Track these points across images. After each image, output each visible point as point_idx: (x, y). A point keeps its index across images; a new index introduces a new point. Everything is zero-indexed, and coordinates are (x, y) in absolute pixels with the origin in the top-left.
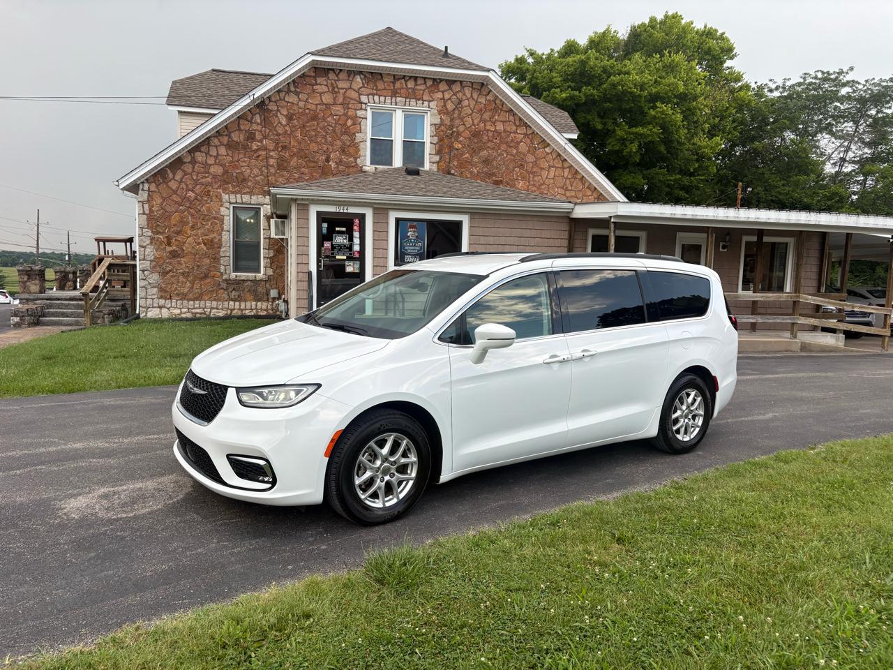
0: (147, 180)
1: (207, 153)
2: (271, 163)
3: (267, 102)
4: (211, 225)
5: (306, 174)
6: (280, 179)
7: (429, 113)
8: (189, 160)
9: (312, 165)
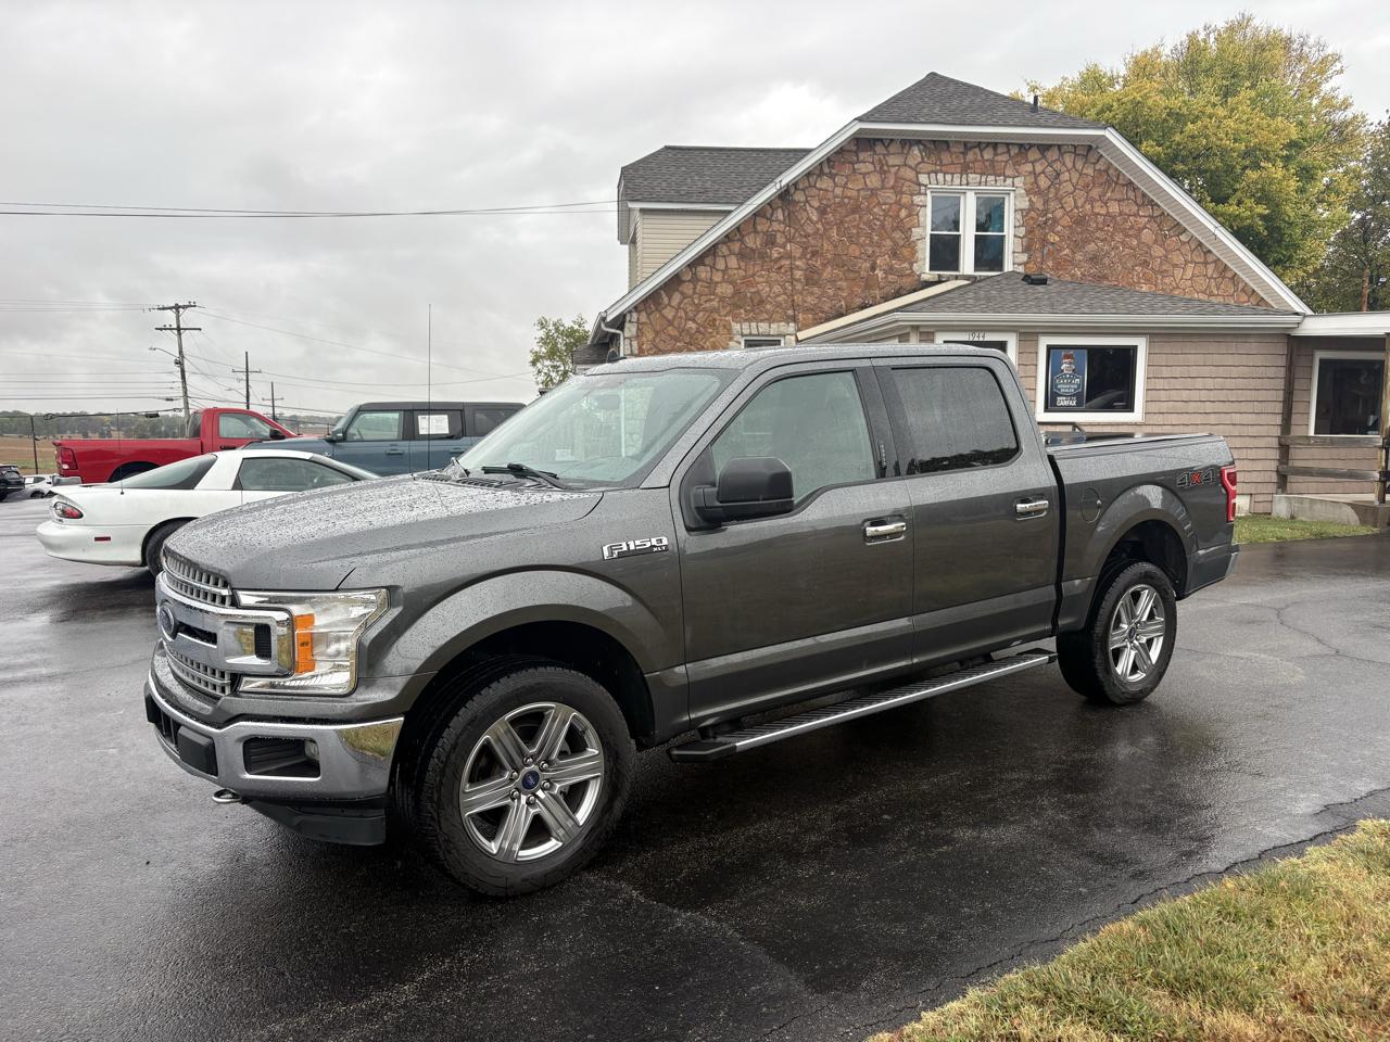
0: (636, 308)
1: (713, 267)
2: (797, 277)
3: (792, 191)
5: (843, 290)
6: (809, 299)
7: (1012, 194)
8: (689, 278)
9: (852, 275)
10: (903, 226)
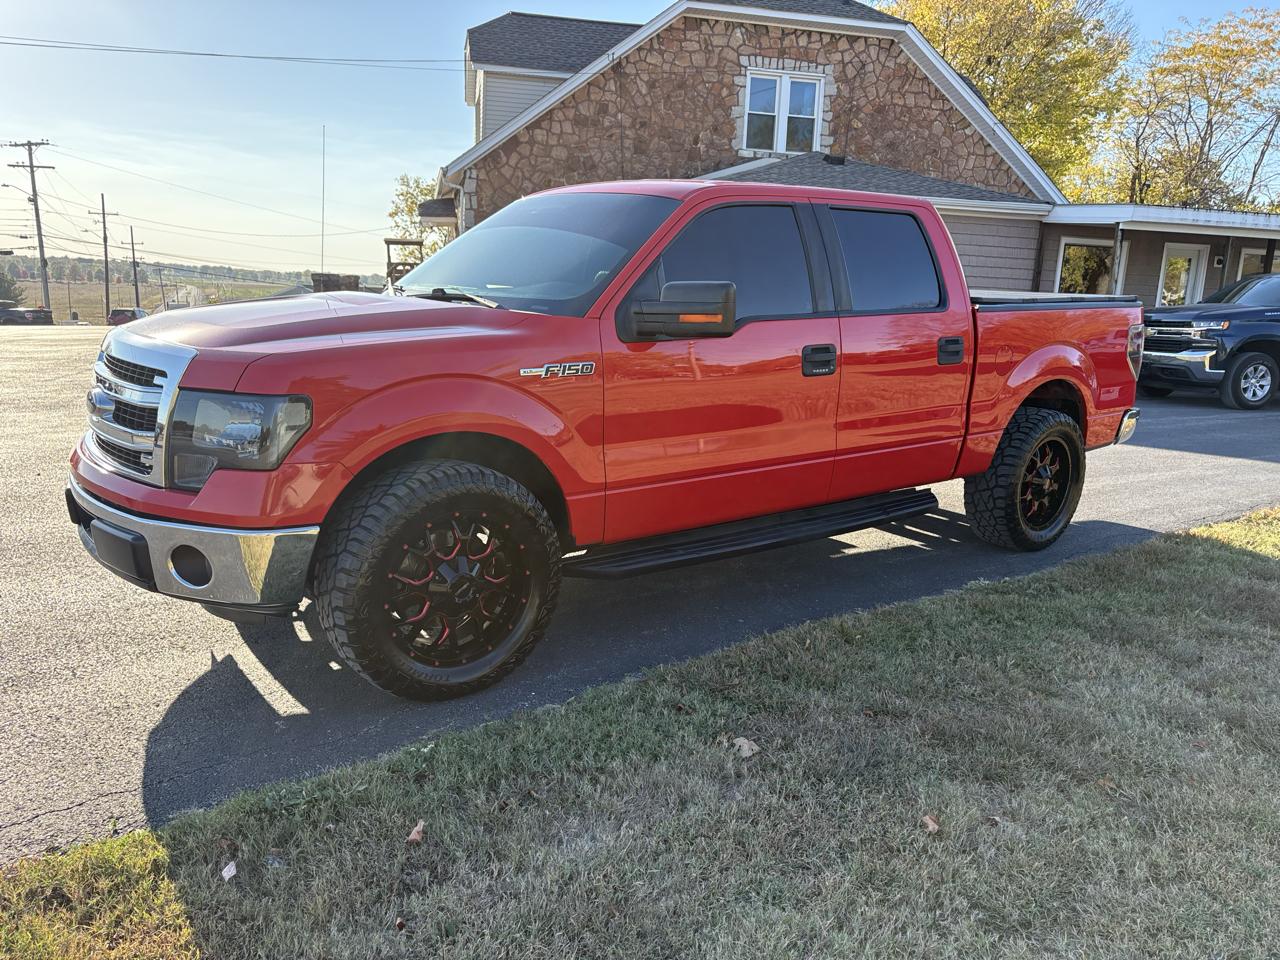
0: (475, 165)
1: (549, 131)
2: (627, 145)
3: (624, 64)
5: (668, 160)
6: (637, 166)
7: (823, 81)
8: (526, 139)
9: (677, 147)
10: (724, 104)
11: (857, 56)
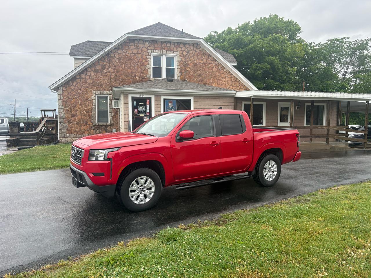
0: (62, 86)
1: (86, 74)
2: (112, 78)
4: (88, 103)
5: (126, 82)
6: (116, 84)
7: (176, 56)
8: (79, 77)
9: (129, 78)
10: (144, 64)
11: (186, 49)
